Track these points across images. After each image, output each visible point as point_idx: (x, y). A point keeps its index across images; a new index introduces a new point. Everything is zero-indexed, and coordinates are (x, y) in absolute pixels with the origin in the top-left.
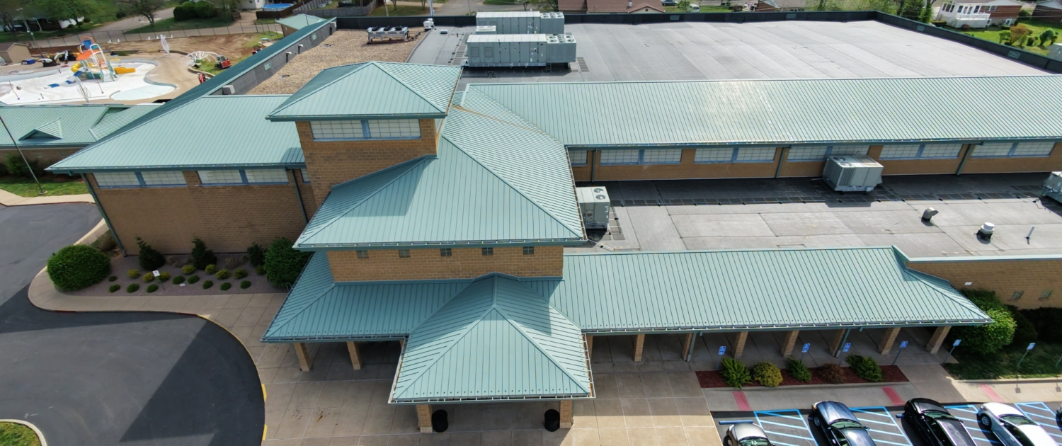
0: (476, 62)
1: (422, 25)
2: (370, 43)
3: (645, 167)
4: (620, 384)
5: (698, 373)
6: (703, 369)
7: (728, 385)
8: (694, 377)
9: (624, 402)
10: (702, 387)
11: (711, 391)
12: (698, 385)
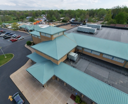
0: (78, 30)
1: (80, 24)
2: (72, 26)
3: (92, 54)
4: (59, 87)
5: (72, 95)
6: (74, 95)
7: (75, 101)
8: (71, 95)
9: (56, 90)
10: (70, 97)
11: (71, 99)
12: (70, 96)
